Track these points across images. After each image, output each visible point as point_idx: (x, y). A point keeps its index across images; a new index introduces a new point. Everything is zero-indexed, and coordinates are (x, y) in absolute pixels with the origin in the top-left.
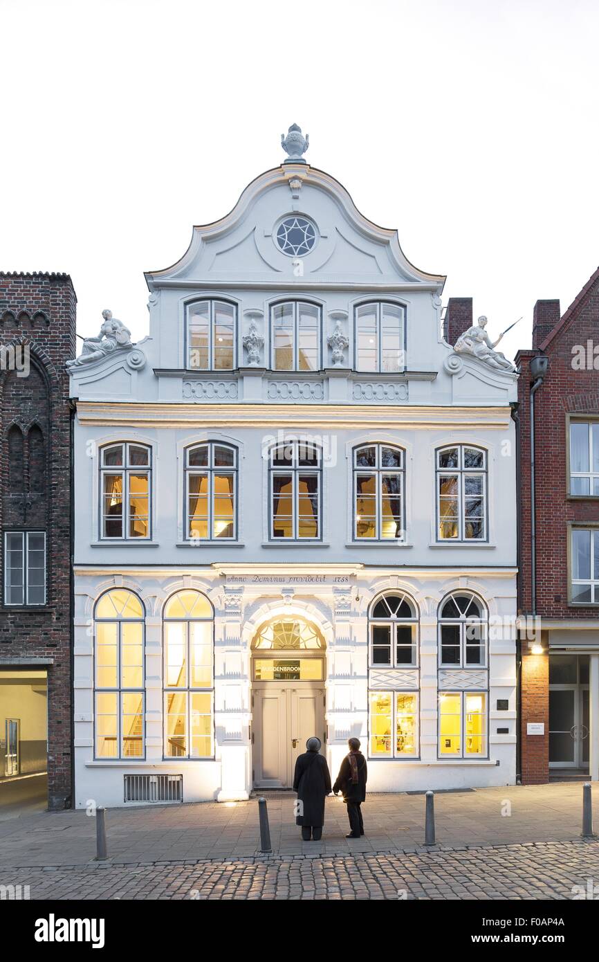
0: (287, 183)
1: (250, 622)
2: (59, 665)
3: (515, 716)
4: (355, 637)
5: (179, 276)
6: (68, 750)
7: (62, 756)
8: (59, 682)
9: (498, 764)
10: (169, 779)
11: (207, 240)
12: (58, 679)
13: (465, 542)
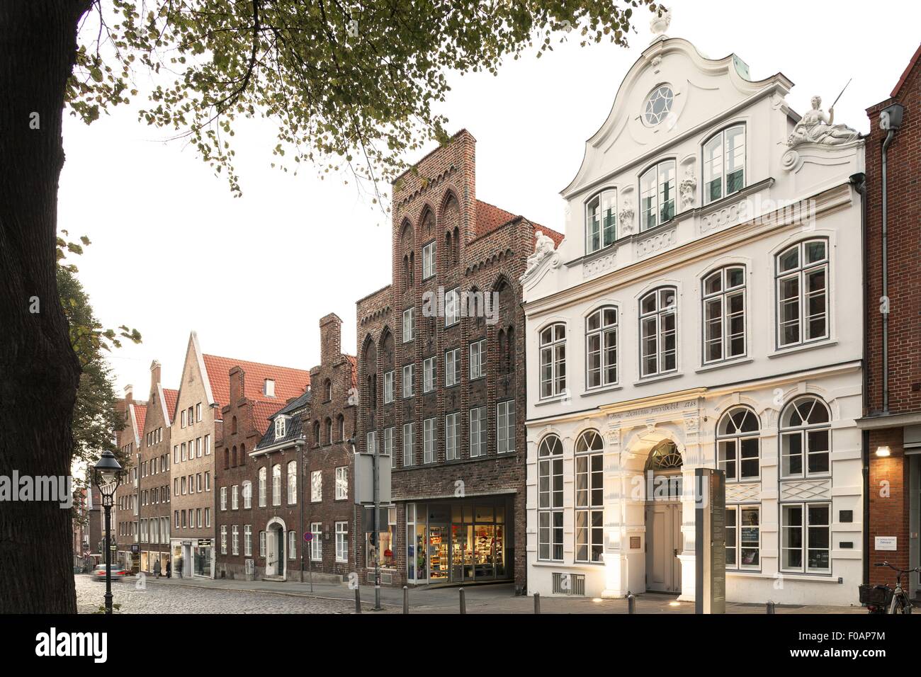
0: (649, 63)
1: (626, 450)
2: (520, 493)
3: (861, 528)
4: (704, 456)
5: (580, 184)
6: (523, 554)
7: (521, 558)
8: (520, 505)
9: (840, 581)
10: (578, 578)
11: (596, 146)
12: (519, 503)
13: (806, 344)
